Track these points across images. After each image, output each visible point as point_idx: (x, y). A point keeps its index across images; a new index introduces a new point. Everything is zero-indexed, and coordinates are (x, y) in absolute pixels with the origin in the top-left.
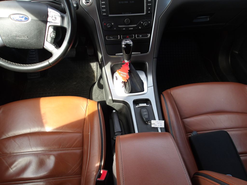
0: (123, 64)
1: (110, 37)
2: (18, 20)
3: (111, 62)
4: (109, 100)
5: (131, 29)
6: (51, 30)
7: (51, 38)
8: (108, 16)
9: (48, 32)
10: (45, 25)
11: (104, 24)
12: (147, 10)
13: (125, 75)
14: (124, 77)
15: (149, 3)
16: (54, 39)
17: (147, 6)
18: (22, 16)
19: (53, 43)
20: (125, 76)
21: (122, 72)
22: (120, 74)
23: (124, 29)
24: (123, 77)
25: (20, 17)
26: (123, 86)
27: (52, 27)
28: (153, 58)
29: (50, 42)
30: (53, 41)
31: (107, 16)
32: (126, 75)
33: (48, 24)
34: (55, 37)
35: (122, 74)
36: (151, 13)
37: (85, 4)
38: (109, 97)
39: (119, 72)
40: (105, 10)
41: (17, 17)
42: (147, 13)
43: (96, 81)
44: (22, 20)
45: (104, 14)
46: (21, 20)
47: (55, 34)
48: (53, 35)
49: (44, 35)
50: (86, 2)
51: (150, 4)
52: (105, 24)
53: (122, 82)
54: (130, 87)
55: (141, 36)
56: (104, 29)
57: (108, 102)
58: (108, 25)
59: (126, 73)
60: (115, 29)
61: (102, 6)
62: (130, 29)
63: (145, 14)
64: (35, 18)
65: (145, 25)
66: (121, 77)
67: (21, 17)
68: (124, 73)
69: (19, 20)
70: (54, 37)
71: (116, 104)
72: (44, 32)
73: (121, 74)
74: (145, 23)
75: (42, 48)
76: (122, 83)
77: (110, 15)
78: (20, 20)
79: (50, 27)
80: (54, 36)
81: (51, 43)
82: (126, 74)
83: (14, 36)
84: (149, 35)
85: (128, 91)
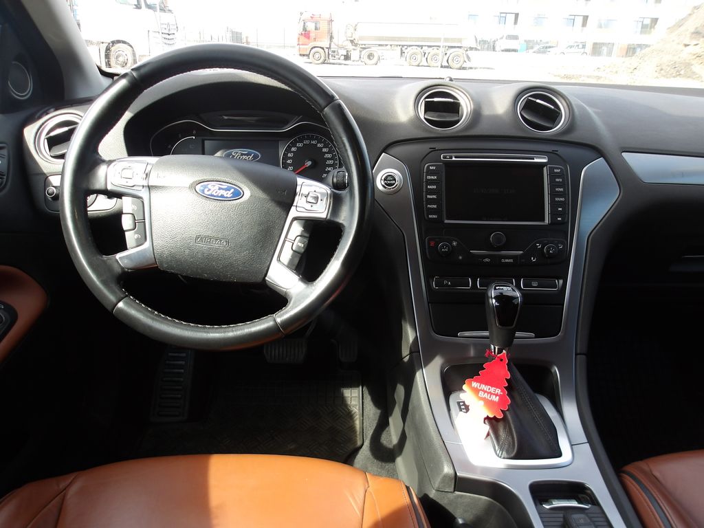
0: (487, 360)
1: (445, 282)
2: (215, 196)
3: (443, 355)
4: (441, 477)
5: (507, 261)
6: (297, 229)
7: (294, 251)
8: (443, 222)
9: (286, 237)
10: (283, 213)
11: (429, 244)
12: (554, 214)
13: (497, 395)
14: (492, 402)
15: (560, 196)
16: (300, 255)
17: (554, 205)
18: (226, 187)
19: (294, 267)
20: (496, 399)
21: (483, 387)
22: (476, 391)
23: (487, 260)
24: (489, 403)
25: (220, 189)
26: (488, 435)
27: (299, 223)
28: (576, 354)
29: (286, 263)
30: (296, 261)
31: (439, 221)
32: (500, 396)
33: (293, 213)
34: (304, 252)
35: (485, 392)
36: (564, 223)
37: (380, 187)
38: (443, 467)
39: (475, 384)
40: (435, 206)
41: (214, 188)
42: (554, 223)
43: (359, 443)
44: (225, 196)
45: (430, 216)
46: (222, 196)
47: (306, 241)
48: (299, 244)
49: (276, 243)
50: (385, 184)
51: (562, 199)
52: (432, 244)
53: (485, 419)
54: (513, 438)
55: (535, 284)
56: (428, 256)
57: (436, 485)
58: (443, 246)
59: (497, 387)
60: (460, 258)
61: (429, 196)
62: (503, 261)
63: (546, 222)
64: (261, 194)
65: (548, 251)
66: (482, 403)
67: (223, 189)
68: (492, 390)
69: (217, 196)
70: (303, 250)
71: (462, 496)
72: (277, 232)
73: (481, 394)
74: (549, 248)
75: (259, 280)
76: (485, 423)
77: (446, 221)
78: (220, 195)
79: (295, 222)
80: (303, 245)
81: (289, 266)
82: (498, 391)
83: (190, 238)
84: (561, 281)
85: (508, 452)
